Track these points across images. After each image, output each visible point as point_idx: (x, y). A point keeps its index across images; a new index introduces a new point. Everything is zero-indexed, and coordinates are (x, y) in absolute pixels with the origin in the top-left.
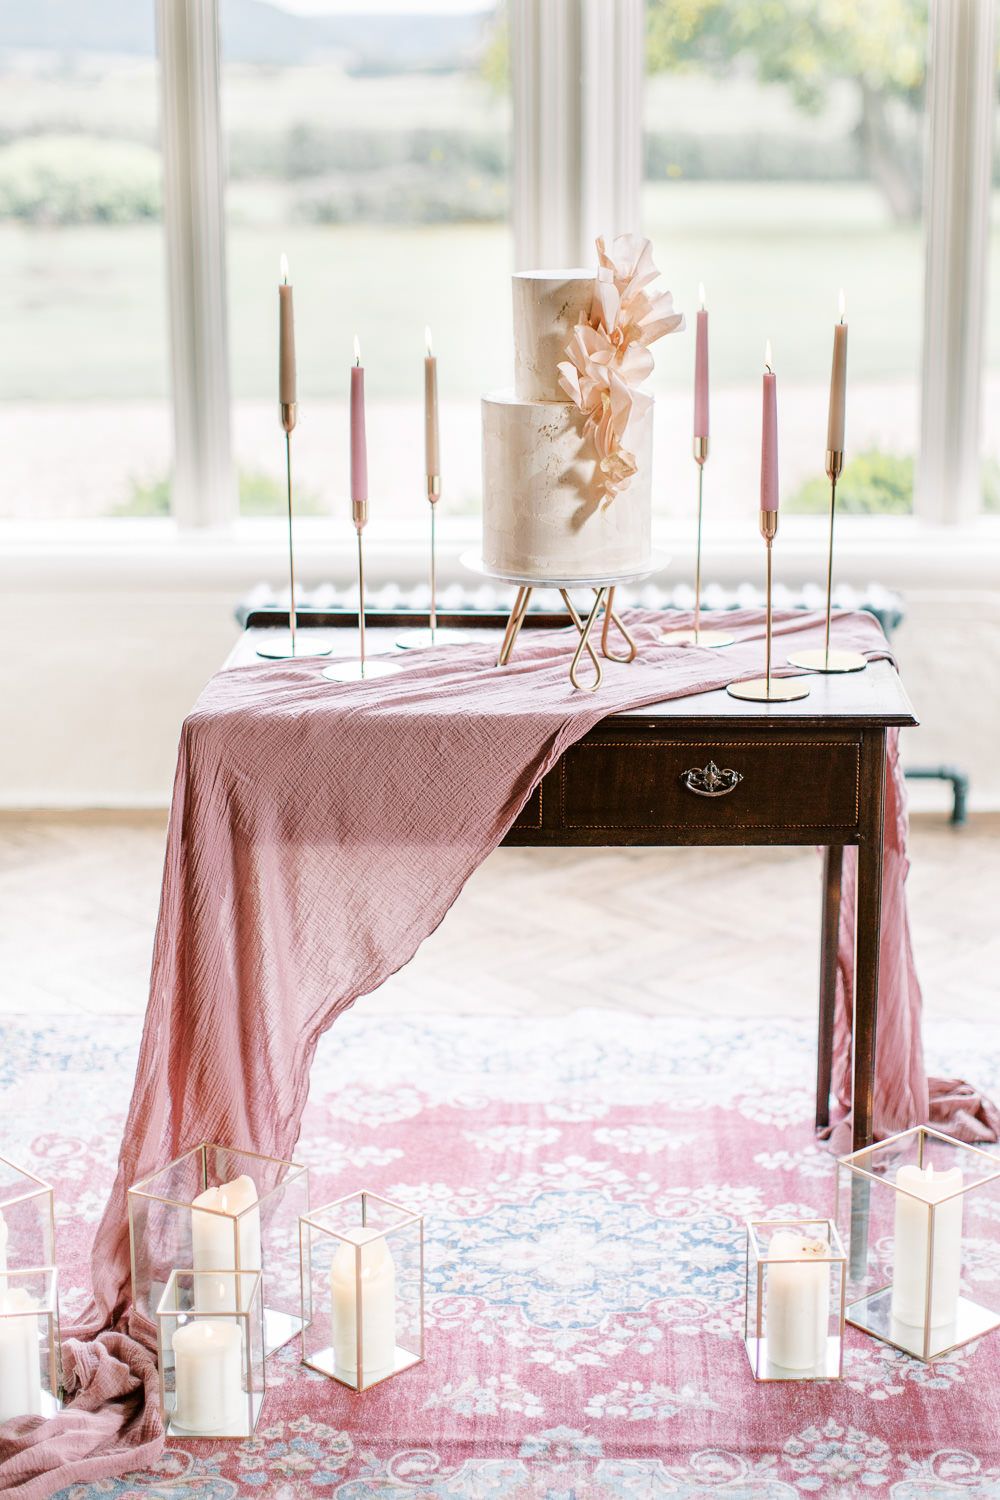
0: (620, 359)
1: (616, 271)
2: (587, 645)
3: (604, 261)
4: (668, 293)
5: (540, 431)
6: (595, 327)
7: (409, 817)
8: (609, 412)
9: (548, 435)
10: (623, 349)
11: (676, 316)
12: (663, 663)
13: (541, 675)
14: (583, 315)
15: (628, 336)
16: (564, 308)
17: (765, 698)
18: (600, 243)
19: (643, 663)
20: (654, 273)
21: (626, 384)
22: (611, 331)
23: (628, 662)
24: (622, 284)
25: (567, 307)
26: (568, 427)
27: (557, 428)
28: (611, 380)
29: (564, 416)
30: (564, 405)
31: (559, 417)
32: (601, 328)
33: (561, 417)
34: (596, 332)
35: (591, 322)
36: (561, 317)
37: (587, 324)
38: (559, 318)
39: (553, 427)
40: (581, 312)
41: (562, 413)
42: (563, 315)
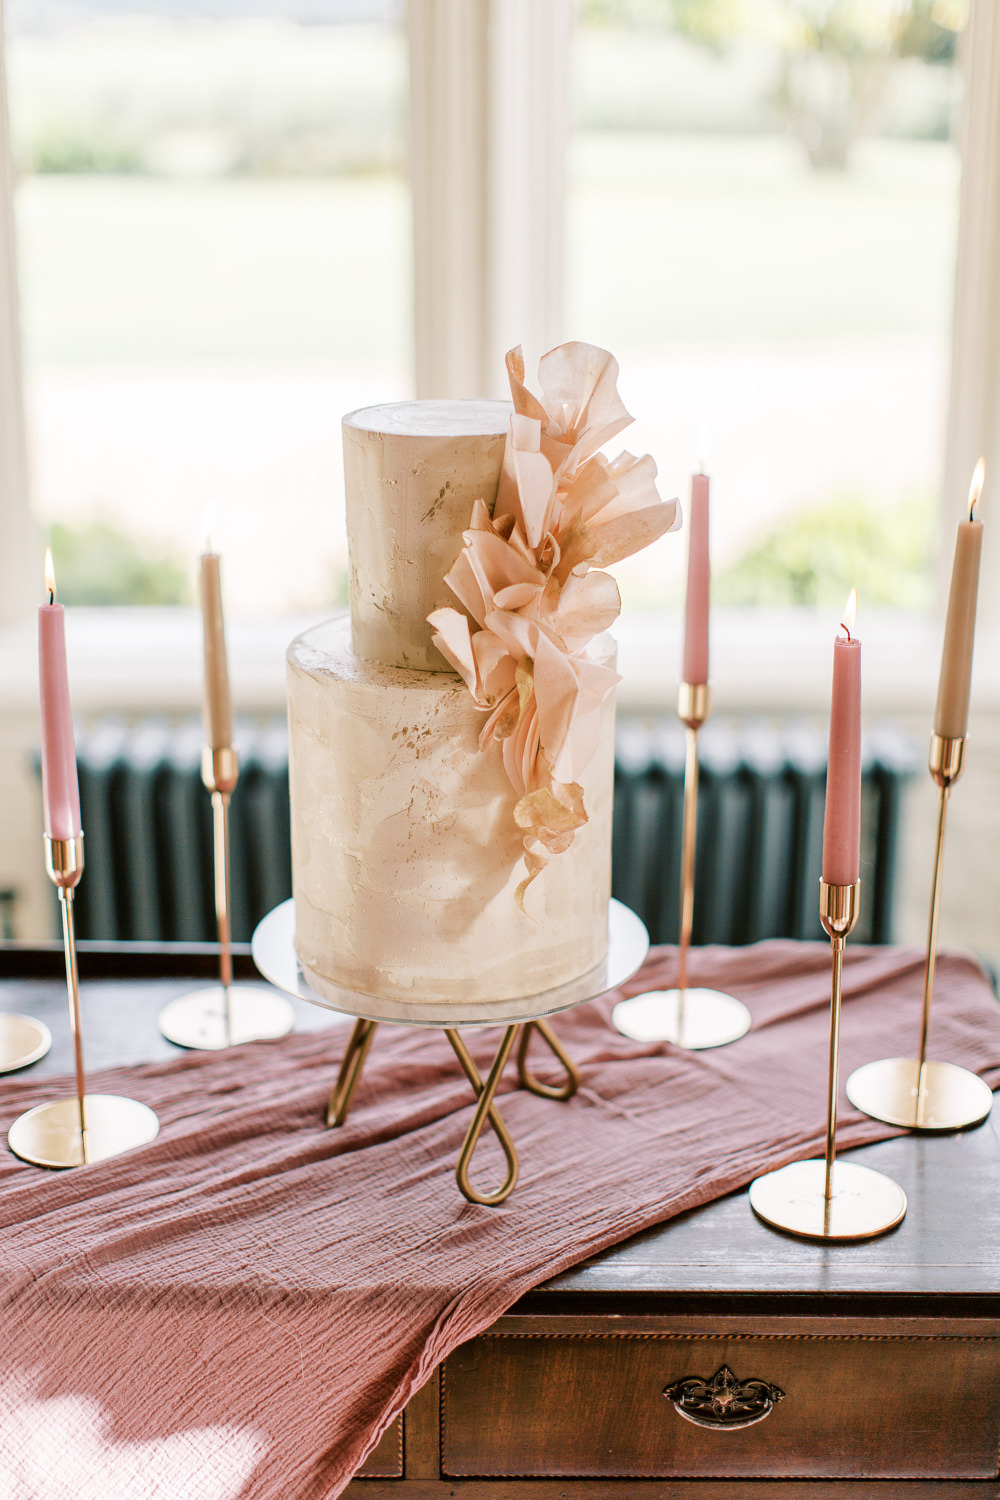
0: (554, 596)
1: (544, 418)
2: (490, 1116)
3: (523, 401)
4: (648, 458)
5: (395, 736)
6: (506, 533)
7: (148, 1470)
8: (533, 705)
9: (411, 745)
10: (561, 576)
11: (663, 507)
12: (625, 1101)
13: (408, 1146)
14: (479, 509)
15: (570, 551)
16: (442, 493)
17: (820, 1232)
18: (515, 362)
19: (591, 1104)
20: (621, 420)
21: (564, 649)
22: (535, 542)
23: (564, 1100)
24: (558, 442)
25: (448, 492)
26: (451, 731)
27: (428, 733)
28: (534, 644)
29: (443, 711)
30: (444, 693)
31: (432, 713)
32: (515, 535)
33: (437, 711)
34: (508, 547)
35: (496, 524)
36: (436, 511)
37: (489, 528)
38: (431, 512)
39: (421, 731)
40: (476, 503)
41: (438, 705)
42: (440, 507)
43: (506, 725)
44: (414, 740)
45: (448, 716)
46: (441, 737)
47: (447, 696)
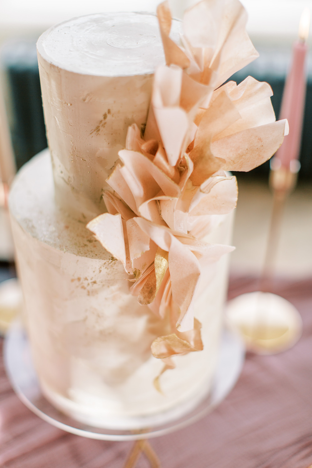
1: (185, 64)
3: (169, 48)
5: (72, 281)
6: (151, 154)
9: (83, 287)
14: (132, 133)
15: (200, 166)
16: (105, 116)
18: (165, 12)
22: (174, 161)
25: (109, 117)
26: (109, 283)
27: (95, 282)
28: (169, 244)
29: (104, 271)
30: (104, 261)
31: (97, 271)
32: (159, 156)
33: (100, 271)
34: (152, 164)
35: (144, 147)
36: (101, 128)
37: (139, 150)
38: (98, 129)
39: (90, 281)
40: (130, 129)
41: (101, 267)
42: (103, 126)
43: (147, 294)
44: (85, 285)
45: (108, 274)
46: (103, 285)
47: (107, 263)
